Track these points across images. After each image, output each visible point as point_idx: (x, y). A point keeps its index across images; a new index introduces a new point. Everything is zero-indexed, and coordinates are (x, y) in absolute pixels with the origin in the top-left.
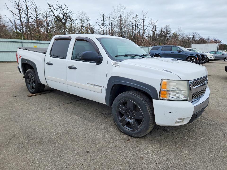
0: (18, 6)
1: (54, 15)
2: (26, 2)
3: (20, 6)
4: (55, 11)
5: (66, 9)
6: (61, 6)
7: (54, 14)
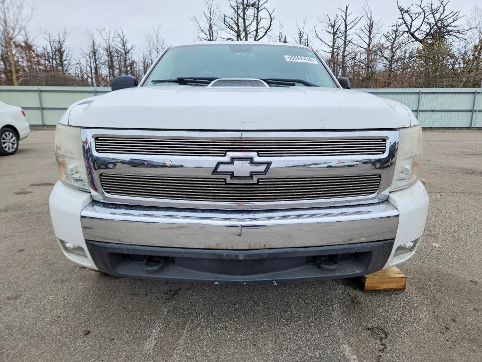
0: (333, 27)
1: (408, 30)
2: (346, 15)
3: (336, 27)
4: (412, 21)
5: (442, 9)
6: (432, 5)
7: (410, 27)
